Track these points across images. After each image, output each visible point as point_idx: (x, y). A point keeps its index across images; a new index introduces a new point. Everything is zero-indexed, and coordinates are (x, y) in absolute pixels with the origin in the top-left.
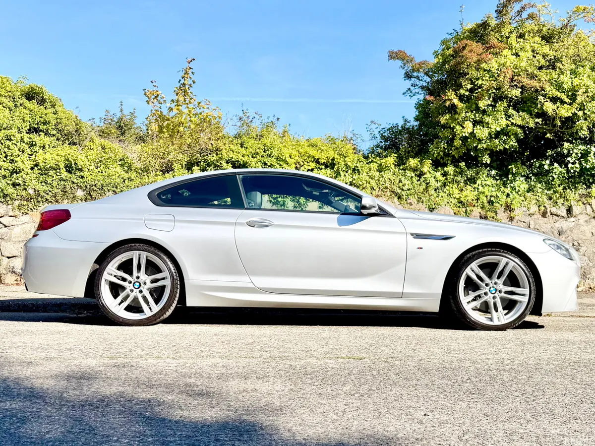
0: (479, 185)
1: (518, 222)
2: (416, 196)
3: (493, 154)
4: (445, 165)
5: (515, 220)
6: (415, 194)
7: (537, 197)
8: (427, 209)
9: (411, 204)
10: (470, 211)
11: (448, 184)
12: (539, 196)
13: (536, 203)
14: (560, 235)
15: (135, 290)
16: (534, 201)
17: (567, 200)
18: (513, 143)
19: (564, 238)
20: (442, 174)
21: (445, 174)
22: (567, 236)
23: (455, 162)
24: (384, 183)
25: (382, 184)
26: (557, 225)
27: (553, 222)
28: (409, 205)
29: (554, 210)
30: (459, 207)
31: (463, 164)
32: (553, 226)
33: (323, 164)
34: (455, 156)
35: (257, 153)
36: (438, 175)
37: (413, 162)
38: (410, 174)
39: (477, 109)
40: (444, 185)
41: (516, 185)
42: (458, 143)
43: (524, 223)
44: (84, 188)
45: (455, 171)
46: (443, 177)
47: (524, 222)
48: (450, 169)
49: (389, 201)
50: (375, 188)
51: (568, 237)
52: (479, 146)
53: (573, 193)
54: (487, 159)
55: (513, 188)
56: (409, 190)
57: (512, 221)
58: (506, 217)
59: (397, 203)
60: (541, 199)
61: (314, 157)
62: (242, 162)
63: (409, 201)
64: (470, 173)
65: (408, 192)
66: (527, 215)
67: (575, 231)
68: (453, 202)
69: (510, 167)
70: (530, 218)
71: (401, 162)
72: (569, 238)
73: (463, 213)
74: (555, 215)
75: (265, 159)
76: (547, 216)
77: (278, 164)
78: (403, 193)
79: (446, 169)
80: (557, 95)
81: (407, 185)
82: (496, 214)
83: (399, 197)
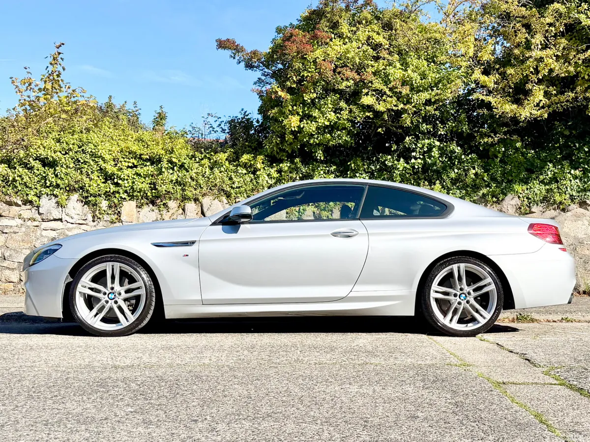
2: (245, 194)
3: (327, 150)
4: (281, 161)
6: (244, 192)
10: (303, 210)
11: (283, 181)
20: (276, 171)
21: (280, 171)
23: (291, 157)
24: (214, 181)
25: (212, 182)
31: (297, 160)
33: (147, 160)
34: (289, 151)
35: (70, 150)
36: (273, 172)
37: (246, 158)
38: (241, 170)
39: (304, 103)
40: (279, 182)
42: (289, 137)
45: (289, 167)
46: (277, 174)
48: (285, 166)
49: (216, 200)
50: (202, 186)
52: (312, 141)
54: (320, 155)
56: (238, 187)
59: (225, 201)
61: (135, 153)
62: (52, 159)
63: (237, 200)
64: (305, 170)
65: (237, 190)
69: (349, 163)
71: (237, 158)
73: (295, 212)
75: (79, 156)
77: (93, 160)
78: (232, 191)
79: (281, 165)
80: (379, 88)
81: (237, 183)
82: (332, 213)
83: (228, 196)
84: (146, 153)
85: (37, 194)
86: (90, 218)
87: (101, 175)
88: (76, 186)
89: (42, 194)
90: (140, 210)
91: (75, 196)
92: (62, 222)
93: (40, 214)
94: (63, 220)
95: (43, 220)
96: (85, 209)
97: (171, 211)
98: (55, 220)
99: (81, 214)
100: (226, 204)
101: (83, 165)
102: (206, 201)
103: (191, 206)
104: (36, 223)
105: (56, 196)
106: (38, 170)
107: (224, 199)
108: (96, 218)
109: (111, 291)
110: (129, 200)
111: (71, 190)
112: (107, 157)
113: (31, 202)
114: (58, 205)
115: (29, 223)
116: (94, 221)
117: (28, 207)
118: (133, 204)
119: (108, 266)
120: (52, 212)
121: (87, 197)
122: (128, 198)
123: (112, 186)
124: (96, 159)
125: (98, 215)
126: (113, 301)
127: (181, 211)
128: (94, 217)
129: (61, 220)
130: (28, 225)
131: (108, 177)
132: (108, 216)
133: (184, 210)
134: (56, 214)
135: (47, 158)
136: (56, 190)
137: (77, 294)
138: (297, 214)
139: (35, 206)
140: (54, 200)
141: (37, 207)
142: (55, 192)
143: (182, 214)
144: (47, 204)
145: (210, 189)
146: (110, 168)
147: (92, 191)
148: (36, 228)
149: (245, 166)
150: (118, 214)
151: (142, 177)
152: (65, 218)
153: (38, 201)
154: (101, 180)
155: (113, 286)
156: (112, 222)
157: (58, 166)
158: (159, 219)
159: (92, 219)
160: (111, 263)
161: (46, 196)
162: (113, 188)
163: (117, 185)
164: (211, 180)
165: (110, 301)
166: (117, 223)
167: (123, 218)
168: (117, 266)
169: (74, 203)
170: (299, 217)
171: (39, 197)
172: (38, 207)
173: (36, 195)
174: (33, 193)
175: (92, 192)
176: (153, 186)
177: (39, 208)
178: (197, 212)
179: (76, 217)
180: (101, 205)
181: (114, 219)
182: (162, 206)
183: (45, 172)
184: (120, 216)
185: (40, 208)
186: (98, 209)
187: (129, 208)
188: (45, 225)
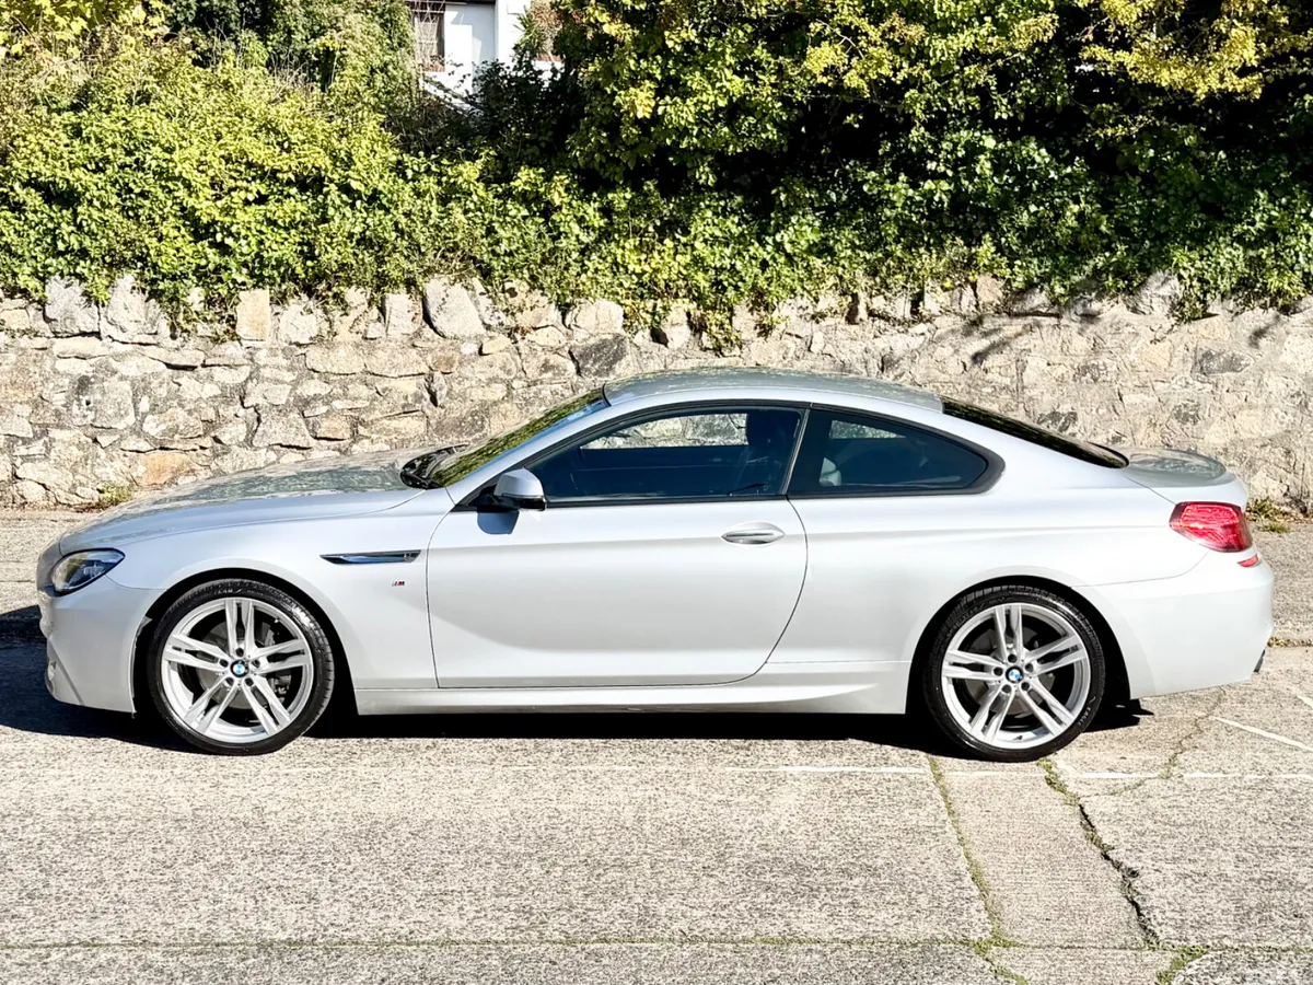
0: (695, 238)
1: (785, 336)
2: (525, 271)
3: (721, 162)
4: (611, 186)
5: (775, 333)
6: (522, 267)
7: (840, 270)
8: (553, 305)
9: (513, 292)
10: (664, 308)
11: (616, 236)
12: (843, 267)
13: (836, 285)
14: (882, 369)
16: (831, 281)
17: (916, 278)
19: (892, 377)
20: (600, 210)
21: (606, 211)
22: (899, 371)
23: (637, 179)
24: (451, 234)
25: (446, 238)
26: (882, 344)
27: (872, 336)
28: (507, 295)
29: (878, 303)
30: (642, 297)
31: (650, 185)
32: (870, 347)
33: (289, 183)
34: (629, 164)
35: (106, 160)
36: (591, 211)
37: (524, 177)
38: (516, 210)
39: (665, 53)
40: (605, 235)
41: (786, 239)
42: (629, 133)
43: (798, 340)
45: (630, 202)
46: (602, 218)
47: (797, 336)
48: (621, 198)
49: (458, 285)
50: (423, 250)
51: (901, 375)
52: (685, 144)
53: (934, 256)
54: (705, 175)
55: (779, 247)
56: (510, 254)
57: (766, 336)
58: (753, 324)
59: (479, 287)
60: (847, 277)
61: (262, 167)
62: (64, 186)
63: (508, 286)
64: (667, 209)
65: (507, 259)
66: (808, 317)
67: (922, 361)
68: (626, 285)
69: (774, 192)
70: (815, 326)
71: (498, 175)
72: (904, 378)
73: (644, 315)
74: (881, 317)
75: (129, 177)
76: (857, 319)
77: (162, 187)
78: (494, 263)
79: (610, 196)
80: (851, 23)
81: (505, 242)
82: (733, 314)
83: (486, 273)
84: (286, 164)
85: (37, 271)
86: (165, 330)
87: (184, 225)
88: (128, 255)
89: (49, 273)
90: (278, 309)
91: (128, 279)
92: (100, 339)
93: (47, 319)
94: (103, 335)
95: (56, 335)
96: (151, 308)
97: (353, 314)
98: (83, 334)
99: (143, 320)
100: (482, 294)
101: (141, 201)
102: (434, 287)
103: (399, 301)
104: (40, 342)
105: (82, 278)
106: (35, 212)
107: (476, 282)
108: (179, 330)
109: (237, 658)
110: (254, 286)
111: (115, 264)
112: (198, 179)
113: (25, 292)
114: (89, 301)
115: (24, 341)
116: (173, 337)
117: (20, 301)
118: (264, 295)
119: (229, 605)
120: (75, 315)
121: (154, 281)
122: (251, 282)
123: (211, 252)
124: (170, 184)
125: (183, 323)
126: (243, 679)
127: (375, 312)
128: (173, 328)
129: (97, 334)
130: (23, 345)
131: (200, 231)
132: (205, 324)
133: (382, 310)
134: (86, 319)
135: (54, 183)
136: (82, 263)
137: (165, 665)
138: (648, 318)
139: (34, 301)
140: (78, 288)
141: (39, 302)
142: (78, 270)
143: (379, 320)
144: (62, 296)
145: (443, 256)
146: (206, 208)
147: (165, 266)
148: (40, 352)
149: (524, 199)
150: (228, 321)
151: (280, 227)
152: (106, 329)
153: (40, 288)
154: (183, 236)
155: (242, 646)
156: (216, 340)
157: (80, 204)
158: (325, 333)
159: (168, 333)
160: (235, 600)
161: (57, 277)
162: (214, 257)
163: (224, 249)
164: (443, 234)
165: (236, 680)
166: (229, 342)
167: (241, 330)
168: (249, 605)
169: (126, 298)
170: (655, 325)
171: (43, 280)
172: (42, 303)
173: (35, 274)
174: (28, 270)
175: (165, 269)
176: (308, 253)
177: (43, 306)
178: (412, 314)
179: (132, 328)
180: (188, 300)
181: (221, 333)
182: (331, 301)
183: (51, 219)
184: (234, 327)
185: (47, 307)
186: (182, 308)
187: (253, 305)
188: (60, 345)
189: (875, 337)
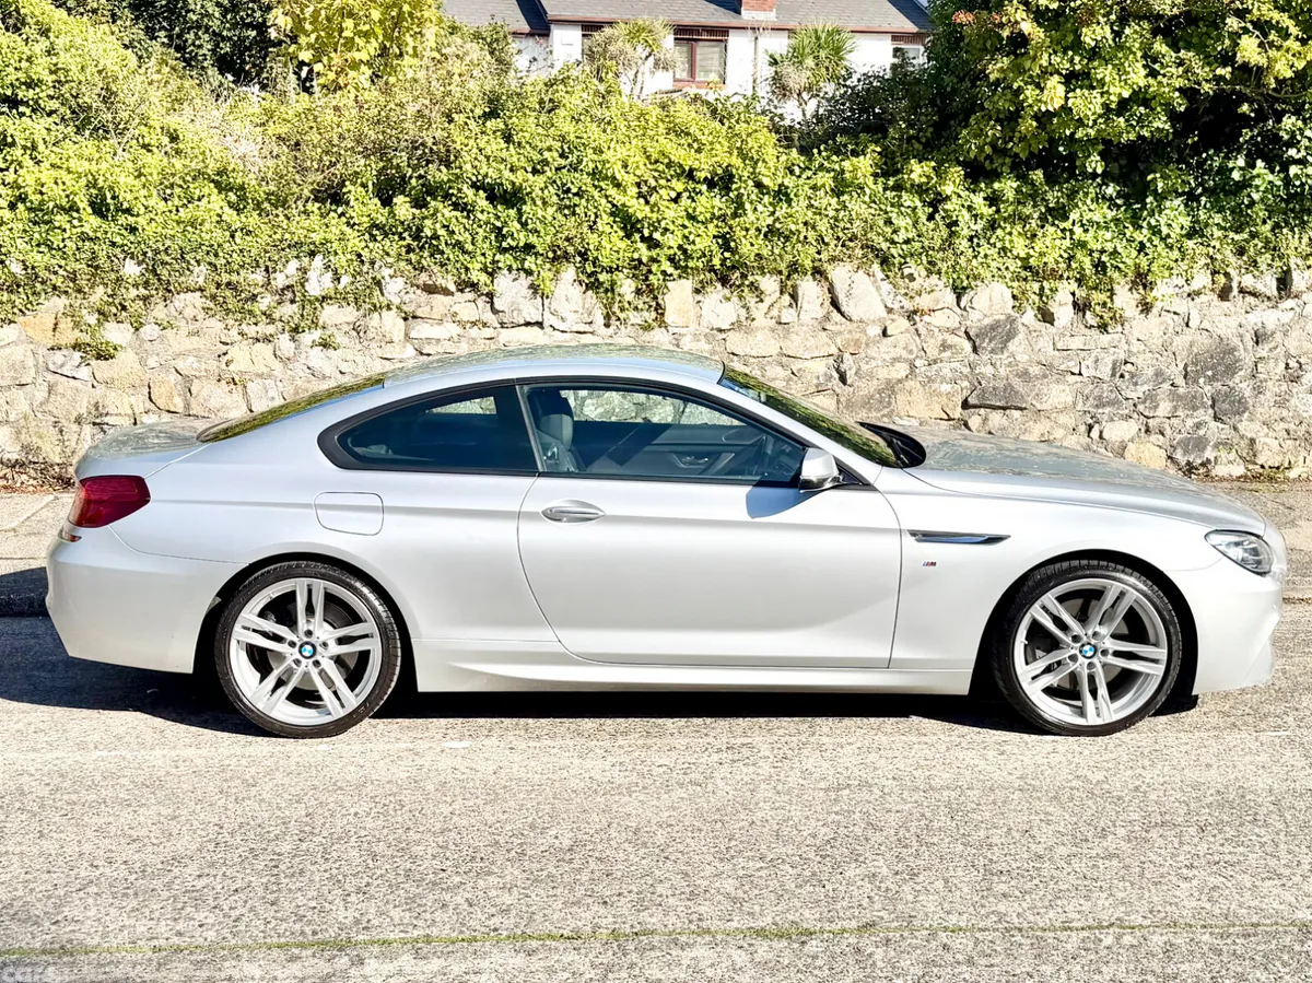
0: (1073, 224)
1: (1163, 313)
2: (924, 258)
3: (1110, 150)
4: (995, 175)
5: (1155, 311)
6: (921, 254)
7: (1211, 250)
8: (949, 289)
9: (911, 278)
10: (1051, 290)
11: (1002, 224)
12: (1214, 247)
13: (1207, 265)
14: (1257, 343)
15: (304, 661)
16: (1203, 261)
17: (1281, 257)
18: (1161, 123)
19: (1267, 349)
20: (988, 199)
21: (993, 200)
22: (1273, 345)
23: (1020, 169)
24: (848, 225)
25: (845, 229)
26: (1254, 320)
27: (1243, 311)
28: (907, 280)
29: (1248, 281)
30: (1025, 280)
31: (1038, 175)
32: (1244, 322)
33: (704, 180)
34: (1021, 155)
35: (545, 162)
36: (978, 200)
37: (918, 171)
38: (909, 199)
40: (993, 225)
41: (1162, 222)
42: (1028, 125)
43: (1176, 317)
44: (141, 258)
45: (1018, 191)
46: (990, 206)
47: (1175, 313)
48: (1008, 186)
49: (861, 272)
50: (826, 240)
51: (1276, 348)
52: (1079, 135)
53: (1297, 236)
54: (1095, 164)
55: (1155, 231)
56: (907, 242)
57: (1147, 314)
58: (1135, 303)
59: (880, 275)
60: (1219, 257)
61: (681, 166)
62: (510, 187)
63: (907, 271)
64: (1053, 196)
65: (904, 247)
66: (1186, 295)
67: (1294, 334)
68: (1012, 269)
69: (1149, 178)
70: (1191, 303)
71: (889, 168)
72: (1278, 350)
73: (1033, 296)
74: (1250, 293)
75: (566, 177)
76: (1231, 296)
77: (596, 187)
78: (893, 251)
79: (996, 185)
81: (903, 230)
82: (1112, 294)
83: (885, 261)
84: (704, 166)
85: (486, 267)
86: (600, 321)
87: (614, 222)
88: (571, 250)
89: (500, 268)
90: (699, 297)
91: (569, 272)
92: (542, 328)
93: (495, 311)
94: (546, 324)
95: (502, 325)
96: (589, 300)
97: (768, 301)
98: (528, 324)
99: (581, 310)
100: (883, 280)
101: (576, 200)
102: (839, 274)
103: (809, 288)
104: (488, 332)
105: (529, 273)
106: (482, 212)
107: (876, 267)
108: (614, 318)
110: (680, 277)
111: (558, 258)
112: (628, 179)
113: (474, 286)
114: (535, 292)
115: (474, 332)
116: (607, 325)
117: (469, 295)
118: (687, 285)
120: (521, 307)
121: (593, 274)
122: (676, 273)
123: (642, 246)
124: (602, 184)
125: (618, 312)
127: (786, 299)
128: (607, 317)
129: (540, 324)
130: (473, 336)
131: (630, 226)
132: (636, 313)
133: (794, 297)
134: (531, 311)
135: (502, 184)
136: (528, 257)
138: (1037, 299)
139: (482, 294)
140: (524, 281)
141: (487, 295)
142: (526, 265)
143: (791, 305)
144: (511, 289)
145: (843, 246)
146: (638, 209)
147: (605, 260)
148: (488, 342)
149: (920, 190)
150: (656, 310)
151: (698, 222)
152: (549, 320)
153: (488, 282)
154: (616, 232)
156: (647, 328)
157: (525, 203)
158: (743, 319)
159: (602, 321)
161: (505, 272)
162: (644, 252)
163: (652, 243)
164: (842, 225)
166: (657, 329)
167: (668, 318)
169: (566, 286)
170: (1042, 305)
171: (491, 274)
172: (490, 295)
173: (484, 269)
174: (478, 266)
175: (605, 262)
176: (725, 242)
177: (492, 299)
178: (821, 300)
179: (571, 317)
180: (622, 291)
181: (650, 321)
182: (746, 290)
183: (498, 218)
184: (662, 314)
185: (495, 300)
186: (618, 298)
187: (678, 294)
188: (506, 336)
189: (1247, 312)
